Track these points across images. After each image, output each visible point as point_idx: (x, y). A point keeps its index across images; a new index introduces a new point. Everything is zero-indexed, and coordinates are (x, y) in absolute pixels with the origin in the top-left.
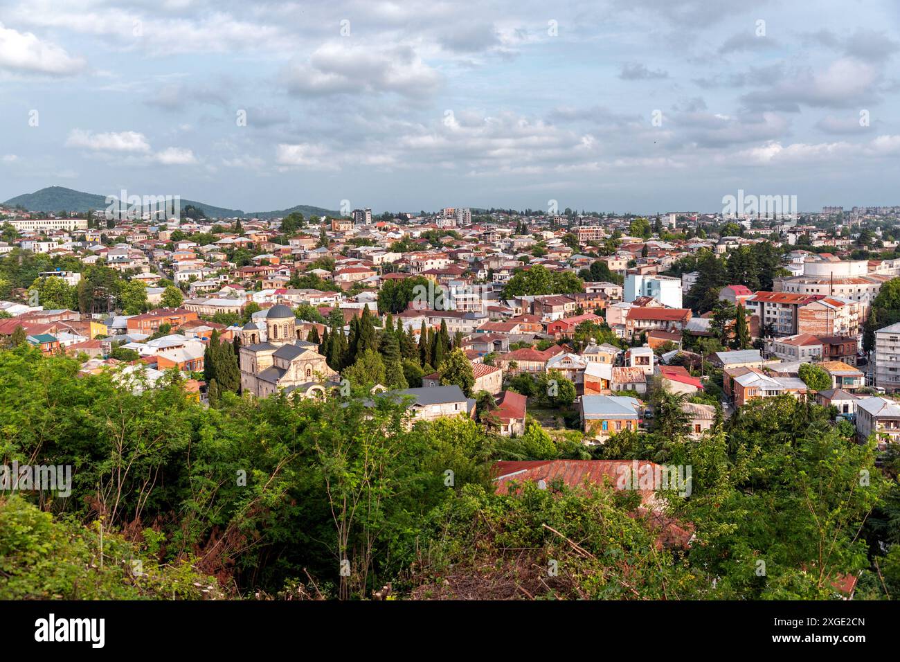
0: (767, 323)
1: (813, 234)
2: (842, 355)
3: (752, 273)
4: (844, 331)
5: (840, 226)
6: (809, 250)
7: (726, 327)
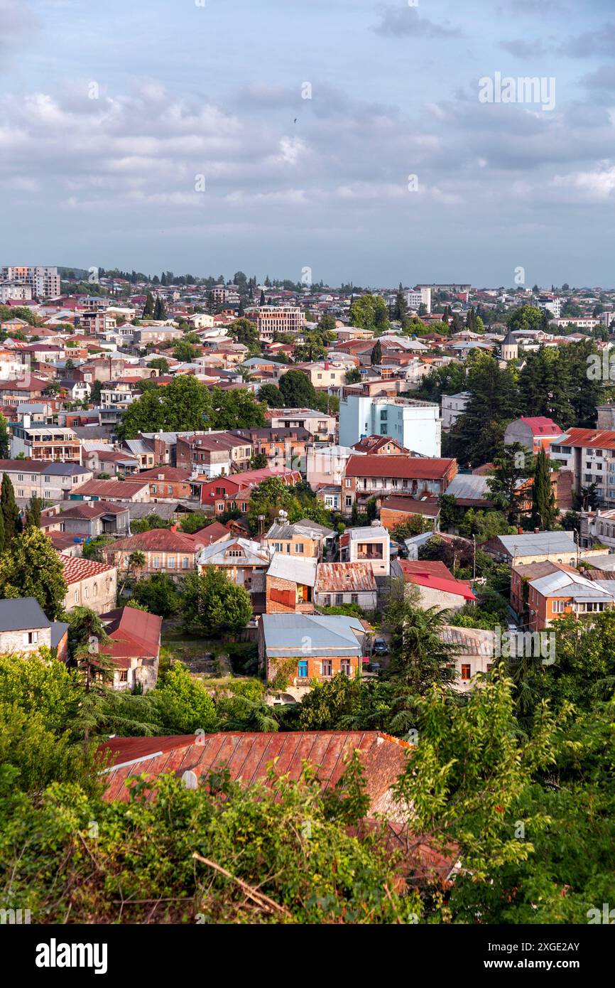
0: (586, 484)
3: (562, 395)
7: (516, 491)
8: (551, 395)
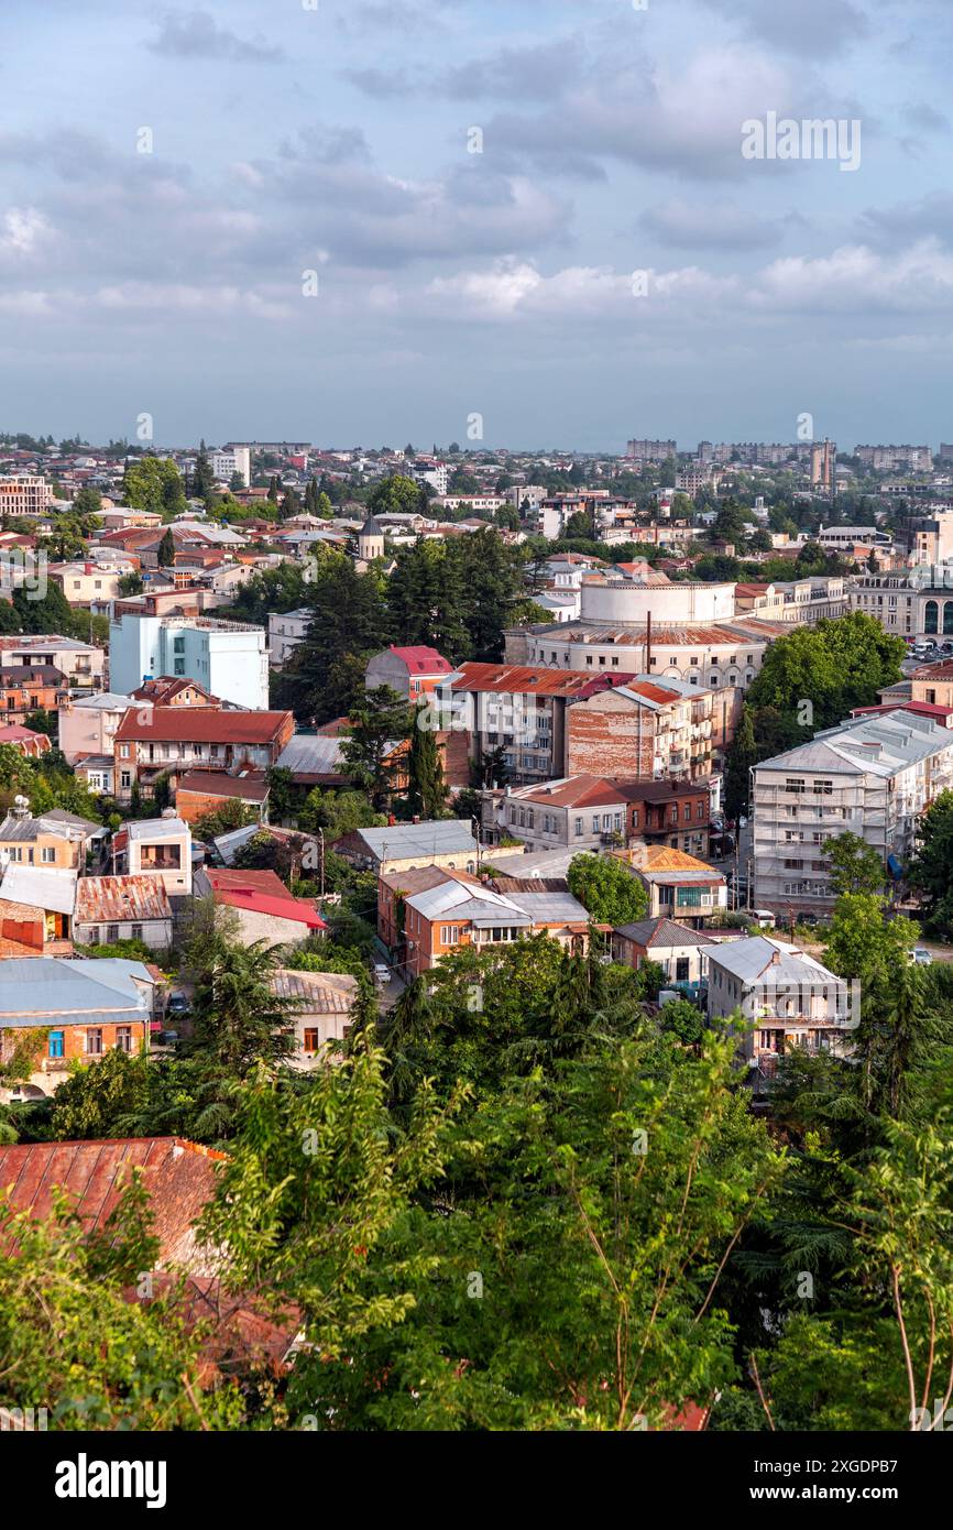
0: (489, 748)
1: (604, 512)
2: (673, 829)
3: (451, 613)
4: (678, 768)
5: (669, 492)
6: (592, 553)
7: (384, 760)
8: (435, 613)
